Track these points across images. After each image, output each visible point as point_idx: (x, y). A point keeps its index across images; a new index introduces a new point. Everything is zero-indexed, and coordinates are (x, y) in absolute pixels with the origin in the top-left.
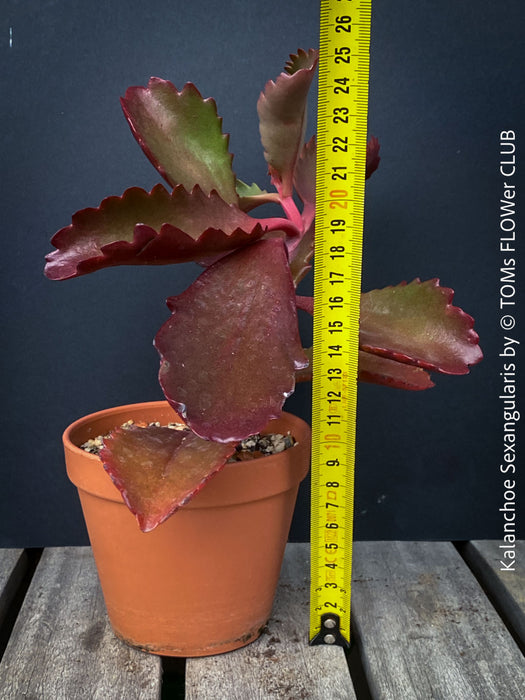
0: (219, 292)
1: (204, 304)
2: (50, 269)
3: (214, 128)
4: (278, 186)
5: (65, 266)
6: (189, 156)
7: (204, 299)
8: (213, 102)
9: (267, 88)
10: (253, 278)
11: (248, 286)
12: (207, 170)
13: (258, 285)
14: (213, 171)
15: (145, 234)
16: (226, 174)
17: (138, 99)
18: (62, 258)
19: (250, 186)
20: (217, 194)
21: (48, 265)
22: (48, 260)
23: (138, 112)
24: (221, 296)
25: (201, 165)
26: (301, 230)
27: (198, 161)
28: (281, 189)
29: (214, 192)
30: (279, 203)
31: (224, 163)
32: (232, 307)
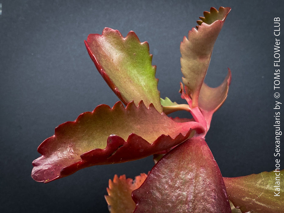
0: (167, 183)
1: (158, 194)
2: (36, 172)
3: (147, 62)
4: (188, 100)
5: (49, 169)
6: (131, 80)
7: (158, 189)
8: (147, 44)
9: (191, 34)
10: (191, 171)
11: (189, 177)
12: (143, 89)
13: (196, 177)
14: (147, 90)
15: (115, 142)
16: (155, 92)
17: (96, 42)
18: (47, 163)
19: (164, 99)
20: (153, 106)
21: (35, 169)
22: (35, 165)
23: (97, 51)
24: (170, 186)
25: (138, 86)
26: (205, 129)
27: (136, 84)
28: (191, 102)
29: (151, 105)
30: (189, 111)
31: (153, 85)
32: (179, 195)
